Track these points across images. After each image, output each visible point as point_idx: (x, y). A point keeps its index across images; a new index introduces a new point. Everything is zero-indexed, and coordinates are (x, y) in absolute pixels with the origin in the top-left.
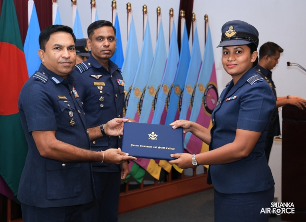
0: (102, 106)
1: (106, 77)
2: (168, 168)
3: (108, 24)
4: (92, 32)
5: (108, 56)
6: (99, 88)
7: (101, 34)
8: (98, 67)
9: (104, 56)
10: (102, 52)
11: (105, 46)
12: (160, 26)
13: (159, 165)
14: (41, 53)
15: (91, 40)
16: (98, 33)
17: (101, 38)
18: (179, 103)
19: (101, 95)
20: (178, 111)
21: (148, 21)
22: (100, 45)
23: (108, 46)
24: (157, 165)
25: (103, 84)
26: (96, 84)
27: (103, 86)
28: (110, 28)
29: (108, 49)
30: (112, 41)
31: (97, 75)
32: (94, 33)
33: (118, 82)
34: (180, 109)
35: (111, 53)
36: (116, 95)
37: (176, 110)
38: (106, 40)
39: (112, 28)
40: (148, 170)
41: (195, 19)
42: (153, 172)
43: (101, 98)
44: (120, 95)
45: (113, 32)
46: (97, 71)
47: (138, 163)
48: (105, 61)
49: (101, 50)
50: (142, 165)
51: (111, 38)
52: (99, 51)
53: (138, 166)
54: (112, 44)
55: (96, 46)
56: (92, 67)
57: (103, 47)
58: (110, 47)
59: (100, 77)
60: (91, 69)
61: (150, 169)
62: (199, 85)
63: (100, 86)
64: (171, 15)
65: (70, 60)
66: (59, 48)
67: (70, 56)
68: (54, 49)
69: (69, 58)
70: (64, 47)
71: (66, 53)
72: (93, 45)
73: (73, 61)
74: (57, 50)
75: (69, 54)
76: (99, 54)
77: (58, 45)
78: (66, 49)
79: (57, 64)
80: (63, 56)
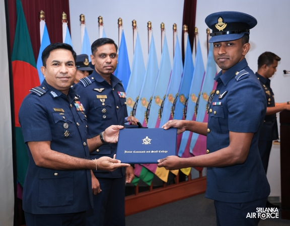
0: (105, 117)
1: (109, 91)
3: (111, 42)
4: (96, 49)
5: (110, 71)
6: (101, 100)
7: (104, 52)
8: (101, 81)
10: (105, 68)
11: (107, 63)
12: (164, 41)
14: (44, 70)
15: (95, 56)
16: (101, 50)
17: (104, 55)
19: (104, 107)
21: (152, 36)
22: (102, 61)
23: (110, 63)
25: (106, 97)
26: (98, 97)
27: (105, 99)
29: (110, 65)
30: (113, 58)
31: (99, 88)
33: (119, 95)
35: (112, 68)
36: (117, 107)
38: (108, 57)
41: (197, 33)
43: (104, 110)
44: (122, 106)
46: (100, 85)
48: (108, 76)
49: (104, 66)
51: (113, 55)
52: (102, 67)
54: (114, 61)
55: (99, 62)
56: (95, 81)
57: (105, 63)
58: (112, 63)
59: (103, 91)
60: (94, 83)
63: (102, 98)
64: (175, 30)
65: (69, 75)
66: (57, 64)
67: (67, 71)
68: (53, 65)
69: (67, 73)
70: (62, 63)
71: (63, 68)
72: (96, 61)
73: (70, 76)
74: (56, 66)
75: (67, 69)
76: (102, 69)
77: (56, 61)
78: (63, 65)
79: (55, 79)
80: (61, 71)
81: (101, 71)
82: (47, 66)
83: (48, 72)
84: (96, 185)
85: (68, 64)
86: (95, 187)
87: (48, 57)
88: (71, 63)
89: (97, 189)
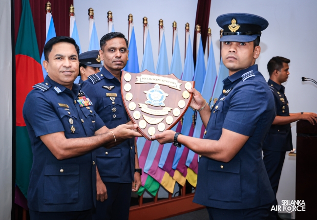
0: (114, 116)
1: (118, 89)
2: (182, 182)
4: (105, 43)
5: (120, 67)
6: (111, 98)
7: (113, 46)
8: (111, 78)
9: (116, 67)
10: (114, 63)
11: (117, 57)
12: (176, 41)
13: (173, 179)
14: (46, 64)
15: (104, 51)
16: (111, 44)
17: (113, 50)
18: (194, 117)
19: (114, 106)
20: (192, 124)
21: (164, 36)
22: (111, 55)
23: (120, 57)
24: (171, 178)
25: (116, 95)
27: (115, 97)
28: (122, 40)
29: (119, 60)
30: (124, 53)
31: (109, 86)
32: (106, 45)
34: (195, 123)
35: (122, 64)
37: (191, 124)
38: (118, 51)
39: (124, 39)
40: (162, 183)
41: (210, 34)
42: (167, 185)
43: (114, 109)
45: (125, 44)
46: (109, 82)
47: (153, 176)
48: (117, 72)
49: (113, 60)
50: (156, 179)
51: (123, 50)
52: (111, 62)
53: (152, 179)
54: (124, 56)
55: (108, 57)
56: (105, 78)
57: (114, 58)
58: (122, 58)
59: (112, 88)
60: (103, 80)
61: (164, 182)
62: (213, 100)
63: (112, 96)
64: (187, 30)
65: (72, 69)
66: (60, 58)
67: (71, 65)
68: (56, 59)
69: (70, 67)
70: (65, 56)
71: (67, 62)
72: (105, 56)
73: (74, 70)
74: (59, 60)
75: (70, 63)
76: (111, 64)
77: (59, 55)
78: (67, 59)
79: (58, 73)
80: (64, 65)
81: (110, 66)
82: (49, 60)
83: (51, 66)
84: (103, 191)
85: (71, 58)
86: (102, 193)
87: (50, 51)
88: (75, 57)
89: (104, 195)
